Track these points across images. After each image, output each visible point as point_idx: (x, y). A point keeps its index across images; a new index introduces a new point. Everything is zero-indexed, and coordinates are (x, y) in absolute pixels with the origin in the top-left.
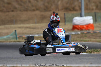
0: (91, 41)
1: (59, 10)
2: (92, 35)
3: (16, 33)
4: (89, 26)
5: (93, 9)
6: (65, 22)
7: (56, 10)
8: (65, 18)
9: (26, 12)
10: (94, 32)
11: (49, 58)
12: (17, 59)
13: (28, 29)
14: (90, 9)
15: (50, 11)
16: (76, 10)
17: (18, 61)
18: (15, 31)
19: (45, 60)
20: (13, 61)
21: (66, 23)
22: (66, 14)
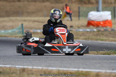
0: (108, 40)
1: (72, 3)
2: (110, 33)
3: (23, 27)
4: (106, 22)
5: (111, 3)
6: (79, 16)
7: (69, 2)
8: (79, 12)
9: (34, 3)
10: (112, 30)
11: (63, 59)
12: (26, 59)
13: (36, 23)
14: (108, 3)
15: (62, 3)
16: (92, 3)
17: (28, 62)
18: (22, 24)
19: (59, 62)
20: (22, 61)
21: (80, 18)
22: (80, 8)
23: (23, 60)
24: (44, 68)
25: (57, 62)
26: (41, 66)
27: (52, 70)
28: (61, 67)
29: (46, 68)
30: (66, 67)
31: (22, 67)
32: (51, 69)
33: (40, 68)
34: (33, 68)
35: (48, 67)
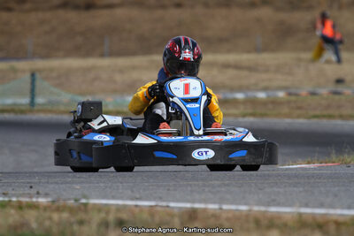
1: (340, 7)
7: (331, 7)
9: (224, 11)
11: (312, 181)
12: (201, 183)
13: (231, 72)
15: (310, 8)
17: (207, 189)
19: (301, 189)
20: (189, 188)
23: (191, 185)
24: (256, 208)
25: (295, 189)
26: (246, 204)
27: (279, 215)
28: (307, 205)
29: (263, 209)
30: (322, 205)
31: (188, 205)
32: (278, 213)
33: (244, 208)
34: (221, 209)
35: (269, 204)
